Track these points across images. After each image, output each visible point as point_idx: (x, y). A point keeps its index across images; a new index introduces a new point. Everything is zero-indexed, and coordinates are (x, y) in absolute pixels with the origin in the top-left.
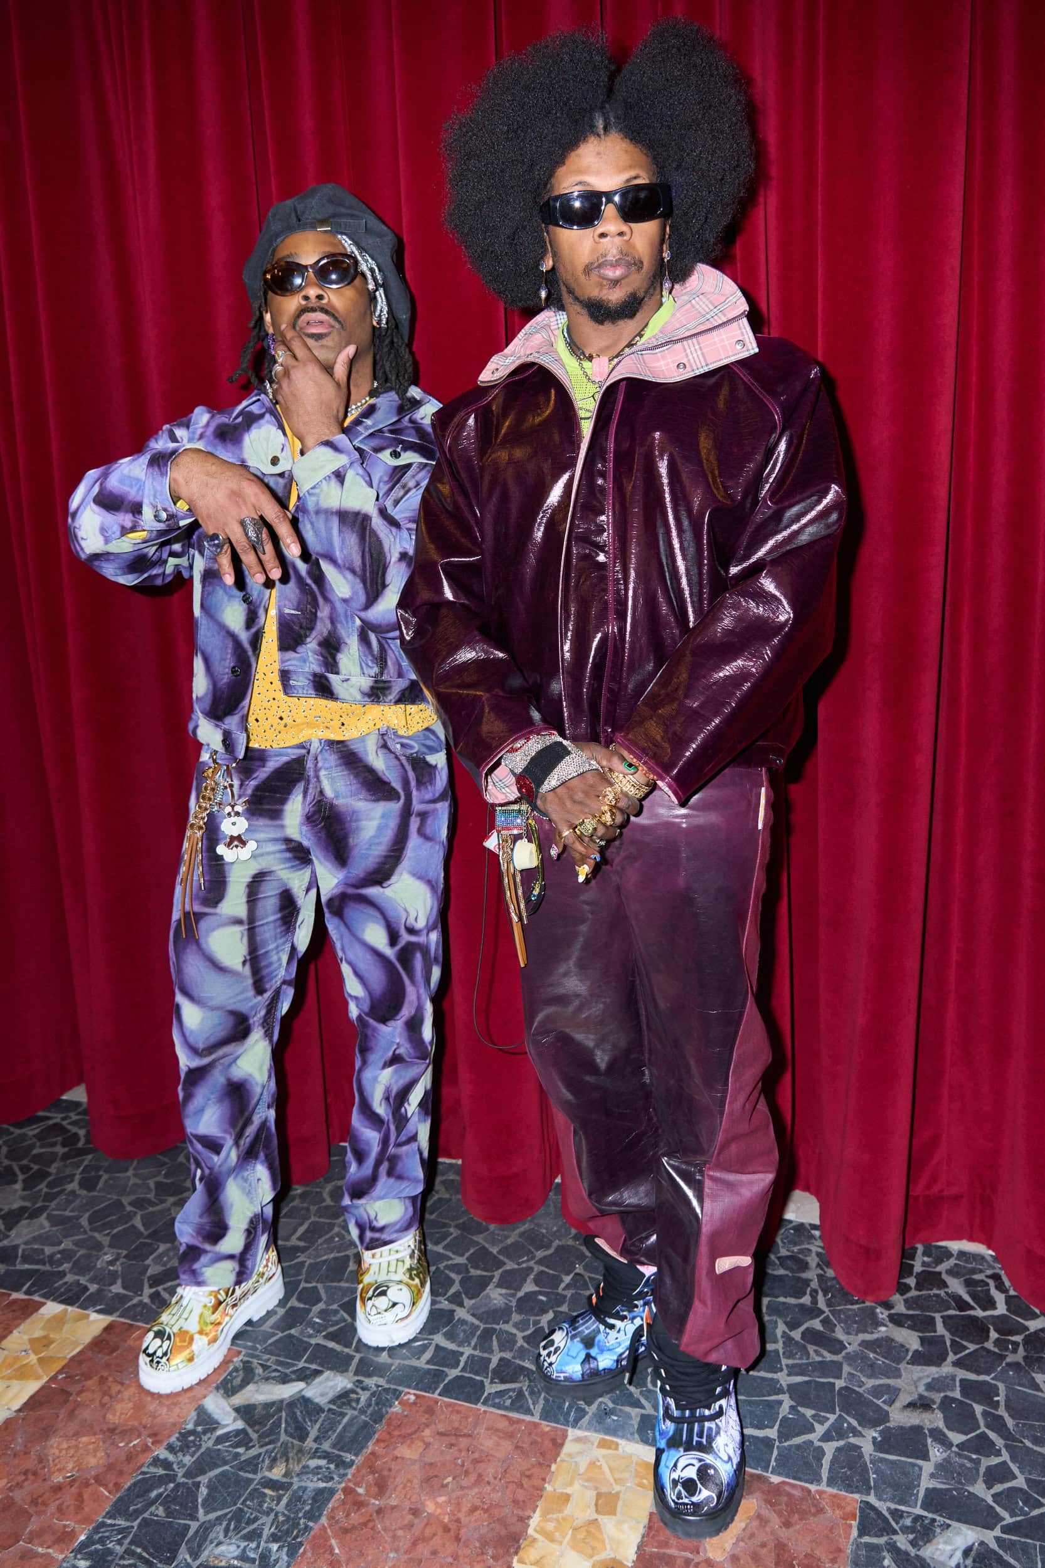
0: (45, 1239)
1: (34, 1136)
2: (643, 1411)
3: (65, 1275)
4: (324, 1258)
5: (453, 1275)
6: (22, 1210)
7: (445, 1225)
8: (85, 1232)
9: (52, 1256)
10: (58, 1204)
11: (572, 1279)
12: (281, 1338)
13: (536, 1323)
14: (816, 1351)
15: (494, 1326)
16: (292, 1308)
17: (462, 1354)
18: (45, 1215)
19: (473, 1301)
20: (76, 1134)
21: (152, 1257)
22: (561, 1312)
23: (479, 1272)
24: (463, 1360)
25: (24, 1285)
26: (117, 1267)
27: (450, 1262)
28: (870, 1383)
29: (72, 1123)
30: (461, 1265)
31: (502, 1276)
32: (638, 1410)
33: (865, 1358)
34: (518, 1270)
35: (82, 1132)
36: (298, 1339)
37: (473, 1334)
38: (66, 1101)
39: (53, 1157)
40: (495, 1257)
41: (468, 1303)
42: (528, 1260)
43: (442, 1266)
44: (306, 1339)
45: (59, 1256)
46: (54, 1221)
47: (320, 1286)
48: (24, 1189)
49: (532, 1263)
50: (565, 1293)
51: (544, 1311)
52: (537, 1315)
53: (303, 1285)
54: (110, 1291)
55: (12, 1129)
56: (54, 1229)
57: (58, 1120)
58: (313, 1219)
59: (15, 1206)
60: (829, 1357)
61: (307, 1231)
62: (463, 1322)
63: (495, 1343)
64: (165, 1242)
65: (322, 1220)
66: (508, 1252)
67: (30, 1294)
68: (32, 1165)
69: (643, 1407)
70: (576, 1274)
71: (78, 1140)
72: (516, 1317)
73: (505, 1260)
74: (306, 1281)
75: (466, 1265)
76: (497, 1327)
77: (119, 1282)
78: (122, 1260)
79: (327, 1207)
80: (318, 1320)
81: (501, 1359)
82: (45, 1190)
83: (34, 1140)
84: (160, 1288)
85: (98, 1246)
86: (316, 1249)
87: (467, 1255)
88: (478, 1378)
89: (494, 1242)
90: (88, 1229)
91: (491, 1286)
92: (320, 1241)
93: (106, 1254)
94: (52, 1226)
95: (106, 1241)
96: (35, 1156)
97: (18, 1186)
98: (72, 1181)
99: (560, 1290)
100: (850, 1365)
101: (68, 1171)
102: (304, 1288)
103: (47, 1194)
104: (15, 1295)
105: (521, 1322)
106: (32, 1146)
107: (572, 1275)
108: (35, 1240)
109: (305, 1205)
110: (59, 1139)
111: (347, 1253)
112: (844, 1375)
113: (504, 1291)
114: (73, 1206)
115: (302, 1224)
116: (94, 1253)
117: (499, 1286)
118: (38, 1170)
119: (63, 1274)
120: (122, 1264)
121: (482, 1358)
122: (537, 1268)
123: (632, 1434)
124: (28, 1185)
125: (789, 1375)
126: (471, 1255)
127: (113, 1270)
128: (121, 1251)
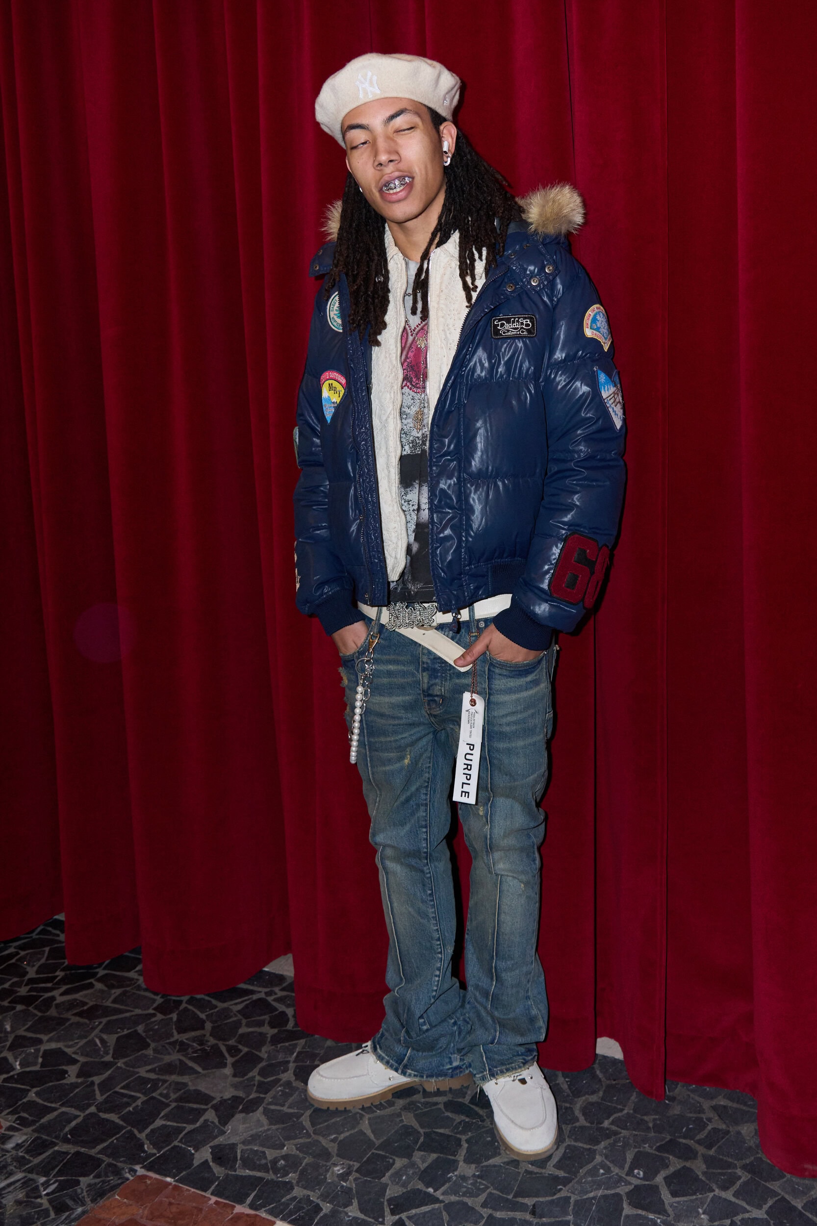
0: (266, 1140)
1: (239, 1012)
3: (292, 1188)
4: (591, 1195)
6: (236, 1099)
7: (729, 1165)
8: (308, 1135)
9: (275, 1161)
10: (274, 1097)
18: (261, 1109)
20: (283, 1014)
21: (388, 1174)
25: (248, 1195)
26: (350, 1183)
27: (746, 1216)
29: (279, 1000)
35: (290, 1012)
38: (268, 973)
39: (260, 1040)
43: (737, 1219)
45: (282, 1162)
46: (274, 1118)
48: (235, 1075)
54: (346, 1214)
55: (214, 1002)
56: (274, 1127)
57: (262, 995)
58: (570, 1142)
59: (227, 1095)
64: (402, 1156)
65: (581, 1145)
67: (256, 1209)
68: (240, 1047)
71: (288, 1020)
77: (355, 1202)
79: (582, 1129)
82: (258, 1078)
83: (240, 1017)
84: (404, 1216)
85: (326, 1155)
86: (579, 1182)
87: (765, 1207)
89: (795, 1194)
90: (311, 1130)
92: (582, 1171)
93: (335, 1165)
94: (271, 1124)
95: (333, 1148)
96: (242, 1035)
97: (228, 1071)
98: (286, 1070)
101: (281, 1057)
103: (261, 1084)
104: (239, 1209)
106: (238, 1025)
108: (254, 1138)
110: (266, 1017)
111: (618, 1190)
114: (291, 1100)
116: (322, 1162)
118: (247, 1053)
119: (289, 1186)
120: (355, 1179)
124: (241, 1069)
126: (770, 1207)
127: (346, 1187)
128: (351, 1163)
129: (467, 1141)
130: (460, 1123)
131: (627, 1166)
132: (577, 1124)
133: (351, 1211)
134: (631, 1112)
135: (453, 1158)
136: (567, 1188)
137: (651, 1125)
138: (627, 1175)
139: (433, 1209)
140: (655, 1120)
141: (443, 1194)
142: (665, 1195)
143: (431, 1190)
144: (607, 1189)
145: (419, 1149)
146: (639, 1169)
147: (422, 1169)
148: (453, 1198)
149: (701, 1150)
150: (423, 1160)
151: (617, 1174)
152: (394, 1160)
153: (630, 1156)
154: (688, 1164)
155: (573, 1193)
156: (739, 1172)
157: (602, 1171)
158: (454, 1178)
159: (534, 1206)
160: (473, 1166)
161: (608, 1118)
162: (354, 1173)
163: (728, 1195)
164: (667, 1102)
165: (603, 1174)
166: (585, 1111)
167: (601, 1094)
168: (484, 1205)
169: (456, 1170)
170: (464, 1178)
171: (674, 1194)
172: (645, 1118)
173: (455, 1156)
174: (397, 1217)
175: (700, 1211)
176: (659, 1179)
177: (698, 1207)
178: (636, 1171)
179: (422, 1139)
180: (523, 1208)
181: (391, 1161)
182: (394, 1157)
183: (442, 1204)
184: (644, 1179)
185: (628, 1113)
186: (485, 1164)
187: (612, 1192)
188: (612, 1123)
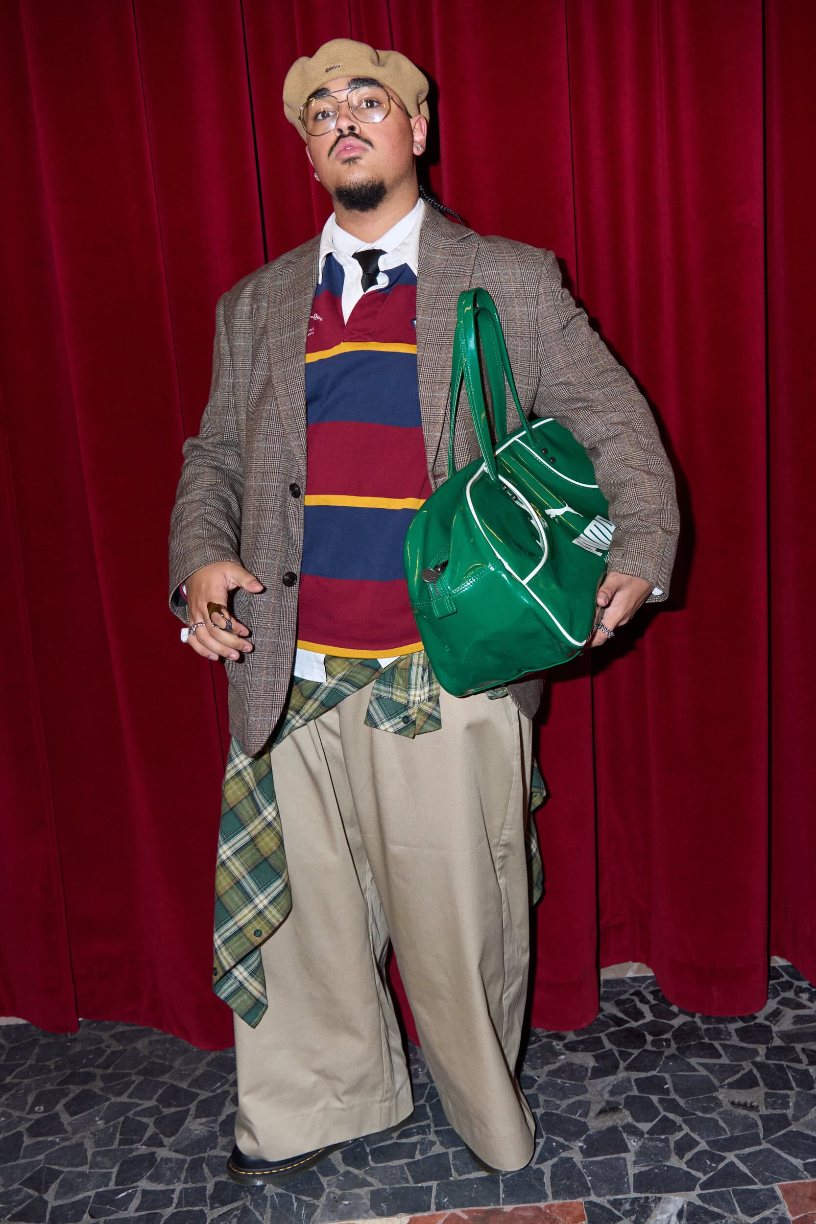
2: (372, 1188)
5: (145, 1120)
7: (125, 1075)
15: (202, 1155)
17: (173, 1191)
19: (173, 1138)
23: (173, 1110)
24: (175, 1196)
27: (138, 1109)
28: (565, 1103)
30: (152, 1107)
31: (198, 1108)
32: (366, 1189)
33: (554, 1085)
34: (213, 1097)
37: (180, 1169)
40: (186, 1091)
41: (167, 1141)
43: (130, 1114)
62: (167, 1160)
63: (206, 1171)
66: (198, 1083)
69: (371, 1185)
72: (221, 1140)
73: (198, 1091)
75: (157, 1107)
76: (205, 1155)
81: (217, 1184)
87: (156, 1097)
88: (196, 1209)
89: (182, 1078)
91: (189, 1119)
100: (543, 1094)
112: (542, 1103)
113: (204, 1120)
117: (197, 1116)
121: (196, 1189)
123: (366, 1212)
126: (160, 1095)
131: (28, 1107)
134: (33, 1062)
137: (53, 1067)
138: (29, 1114)
140: (57, 1062)
142: (66, 1119)
144: (8, 1131)
146: (40, 1106)
149: (99, 1072)
151: (19, 1117)
153: (30, 1099)
154: (87, 1087)
156: (133, 1078)
161: (10, 1074)
163: (124, 1099)
164: (69, 1044)
165: (4, 1121)
171: (72, 1114)
172: (48, 1063)
175: (97, 1119)
176: (59, 1107)
177: (95, 1117)
178: (37, 1108)
184: (45, 1111)
185: (30, 1065)
187: (14, 1132)
188: (14, 1077)
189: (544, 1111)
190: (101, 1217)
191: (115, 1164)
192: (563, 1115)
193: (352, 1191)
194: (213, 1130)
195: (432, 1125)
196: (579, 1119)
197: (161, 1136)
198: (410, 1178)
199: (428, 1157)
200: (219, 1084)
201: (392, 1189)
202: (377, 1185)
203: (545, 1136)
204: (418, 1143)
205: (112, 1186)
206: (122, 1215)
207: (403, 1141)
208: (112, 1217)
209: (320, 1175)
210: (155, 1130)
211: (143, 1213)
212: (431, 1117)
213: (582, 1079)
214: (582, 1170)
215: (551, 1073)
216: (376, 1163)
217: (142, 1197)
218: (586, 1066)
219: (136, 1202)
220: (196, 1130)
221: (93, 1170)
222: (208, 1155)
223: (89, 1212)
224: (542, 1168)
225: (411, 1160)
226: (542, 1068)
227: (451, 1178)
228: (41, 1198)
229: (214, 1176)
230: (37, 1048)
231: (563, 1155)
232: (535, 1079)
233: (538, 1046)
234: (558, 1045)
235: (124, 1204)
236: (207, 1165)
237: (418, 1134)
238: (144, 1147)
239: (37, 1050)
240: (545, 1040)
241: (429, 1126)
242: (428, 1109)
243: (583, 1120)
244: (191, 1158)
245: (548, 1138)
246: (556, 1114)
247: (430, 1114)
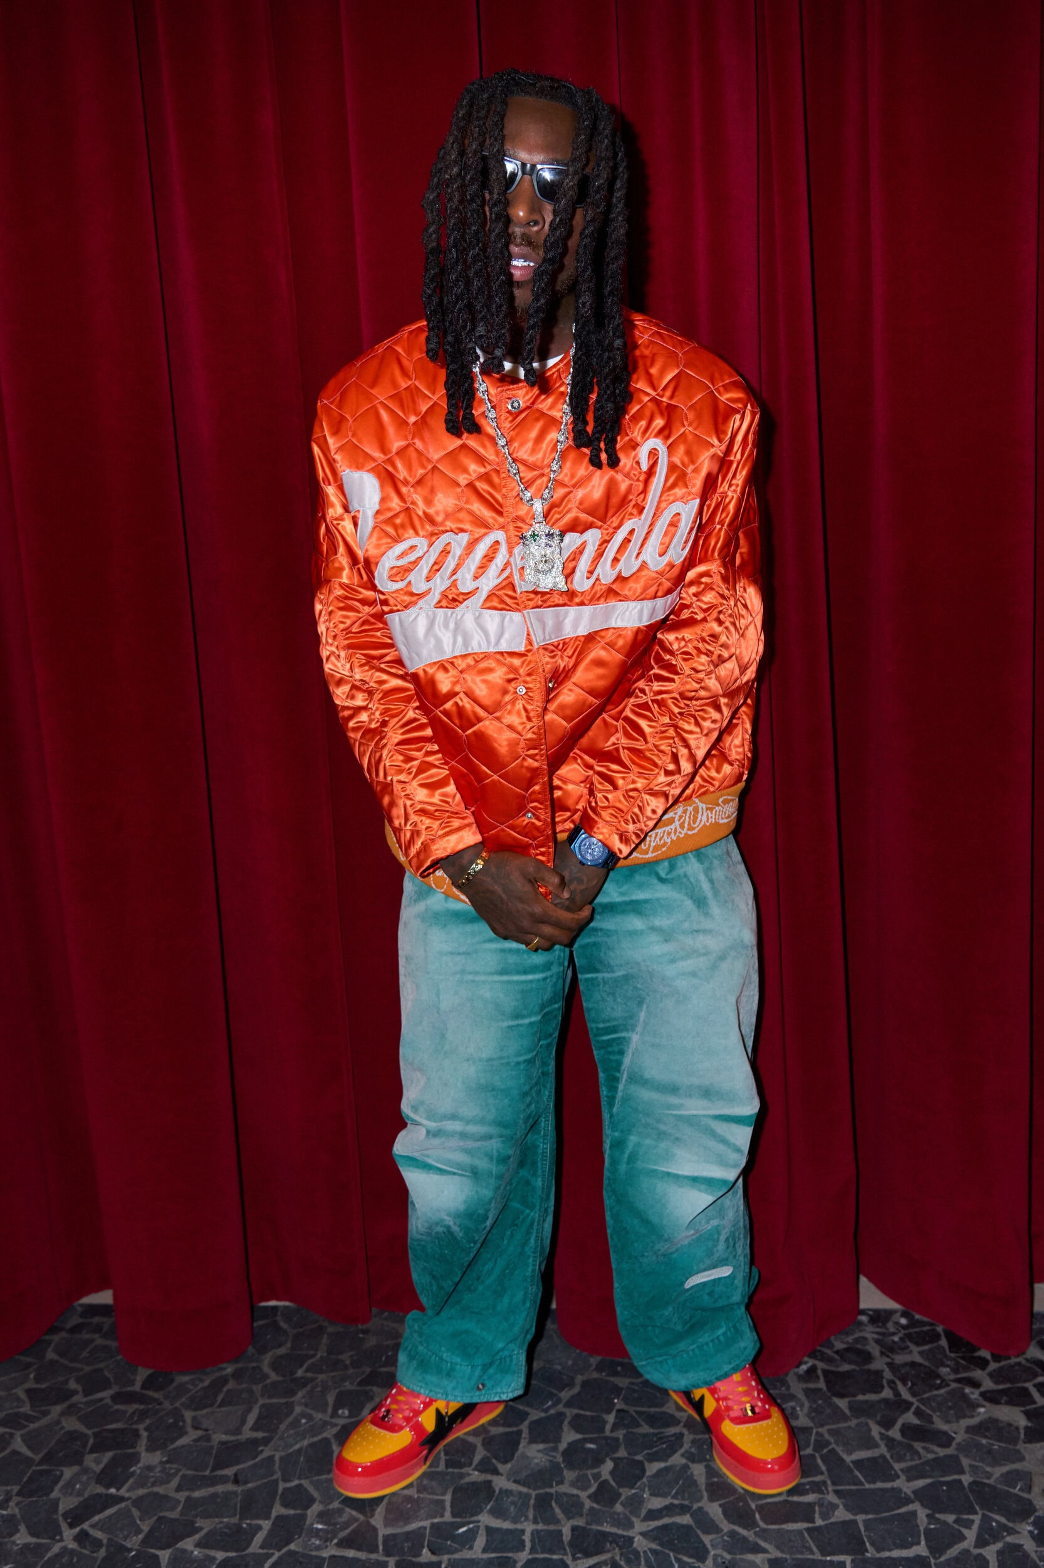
4: (297, 1447)
11: (616, 1417)
12: (280, 1558)
13: (597, 1476)
14: (924, 1448)
15: (548, 1490)
16: (279, 1518)
17: (523, 1532)
19: (509, 1466)
21: (57, 1489)
22: (619, 1458)
24: (527, 1538)
28: (998, 1471)
33: (979, 1446)
34: (548, 1418)
36: (304, 1555)
37: (525, 1504)
41: (502, 1468)
42: (554, 1405)
44: (314, 1553)
47: (305, 1483)
49: (560, 1408)
50: (614, 1435)
51: (599, 1462)
52: (593, 1467)
53: (282, 1486)
54: (14, 1543)
58: (261, 1402)
60: (942, 1452)
61: (260, 1418)
62: (508, 1493)
63: (557, 1510)
64: (70, 1465)
65: (275, 1401)
70: (618, 1411)
72: (569, 1475)
73: (527, 1409)
74: (285, 1480)
76: (552, 1491)
77: (22, 1528)
78: (16, 1499)
79: (275, 1384)
80: (320, 1526)
81: (574, 1529)
84: (86, 1526)
86: (281, 1438)
88: (555, 1557)
92: (282, 1427)
99: (608, 1433)
100: (967, 1456)
102: (285, 1489)
105: (578, 1479)
107: (614, 1414)
109: (244, 1386)
111: (324, 1435)
112: (967, 1469)
113: (541, 1446)
115: (249, 1410)
117: (532, 1441)
120: (17, 1504)
121: (550, 1532)
122: (570, 1413)
125: (909, 1480)
127: (8, 1515)
128: (9, 1488)
129: (146, 1429)
130: (134, 1413)
131: (330, 1410)
132: (269, 1381)
133: (19, 1539)
134: (325, 1354)
135: (131, 1451)
136: (269, 1447)
137: (348, 1362)
138: (332, 1416)
139: (120, 1510)
140: (351, 1356)
141: (128, 1491)
143: (113, 1491)
144: (313, 1436)
145: (92, 1451)
146: (343, 1408)
147: (98, 1472)
148: (141, 1492)
150: (95, 1462)
151: (321, 1420)
152: (62, 1472)
153: (331, 1399)
155: (276, 1450)
157: (304, 1421)
158: (138, 1471)
159: (236, 1475)
160: (158, 1453)
161: (301, 1366)
162: (14, 1498)
164: (362, 1336)
165: (306, 1423)
166: (275, 1366)
167: (289, 1345)
168: (179, 1489)
169: (139, 1461)
170: (149, 1468)
172: (341, 1357)
173: (135, 1448)
174: (78, 1529)
178: (340, 1412)
179: (91, 1441)
180: (224, 1480)
181: (58, 1473)
182: (60, 1468)
183: (129, 1502)
184: (350, 1416)
185: (321, 1357)
186: (172, 1447)
187: (320, 1437)
188: (307, 1371)
189: (971, 1479)
190: (443, 1554)
191: (446, 1490)
192: (999, 1486)
193: (744, 1557)
194: (555, 1460)
195: (829, 1482)
196: (1021, 1494)
197: (494, 1461)
198: (815, 1549)
199: (832, 1524)
200: (550, 1403)
201: (794, 1559)
202: (775, 1553)
203: (980, 1512)
204: (815, 1503)
205: (448, 1517)
206: (467, 1554)
207: (796, 1499)
208: (457, 1556)
209: (699, 1532)
210: (485, 1452)
211: (493, 1555)
212: (826, 1472)
213: (1015, 1441)
214: (1038, 1562)
215: (969, 1430)
216: (766, 1523)
217: (487, 1536)
218: (1016, 1424)
219: (480, 1541)
220: (535, 1458)
221: (422, 1496)
222: (556, 1492)
223: (428, 1546)
224: (984, 1553)
225: (810, 1525)
226: (958, 1421)
227: (867, 1554)
228: (368, 1523)
229: (569, 1519)
230: (325, 1336)
231: (1009, 1539)
232: (951, 1436)
233: (946, 1392)
234: (972, 1393)
235: (467, 1540)
236: (556, 1503)
237: (813, 1492)
238: (476, 1473)
239: (325, 1340)
240: (954, 1385)
241: (824, 1483)
242: (819, 1461)
243: (1026, 1495)
244: (537, 1492)
245: (983, 1515)
246: (989, 1485)
247: (824, 1468)
